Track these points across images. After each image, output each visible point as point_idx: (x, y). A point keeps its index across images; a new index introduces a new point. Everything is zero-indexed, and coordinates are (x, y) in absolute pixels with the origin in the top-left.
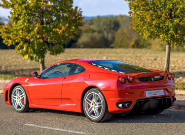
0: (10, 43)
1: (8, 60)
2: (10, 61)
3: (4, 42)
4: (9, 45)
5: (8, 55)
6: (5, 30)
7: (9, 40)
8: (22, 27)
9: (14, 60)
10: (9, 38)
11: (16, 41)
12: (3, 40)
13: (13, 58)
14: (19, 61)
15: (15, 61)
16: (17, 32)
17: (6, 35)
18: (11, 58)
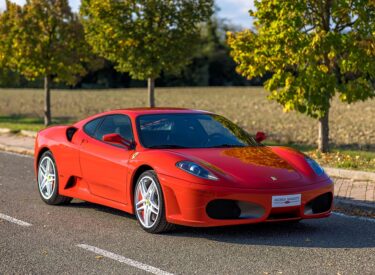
0: (253, 74)
1: (245, 107)
2: (249, 110)
3: (238, 70)
4: (249, 78)
5: (244, 97)
6: (241, 43)
7: (251, 67)
8: (281, 35)
9: (256, 107)
10: (249, 62)
11: (267, 68)
12: (236, 65)
13: (254, 104)
14: (266, 111)
15: (259, 109)
16: (269, 48)
17: (243, 54)
18: (251, 105)
